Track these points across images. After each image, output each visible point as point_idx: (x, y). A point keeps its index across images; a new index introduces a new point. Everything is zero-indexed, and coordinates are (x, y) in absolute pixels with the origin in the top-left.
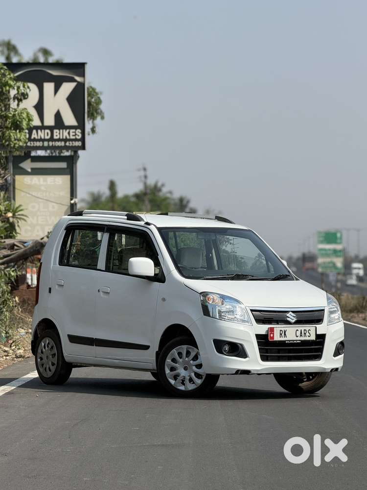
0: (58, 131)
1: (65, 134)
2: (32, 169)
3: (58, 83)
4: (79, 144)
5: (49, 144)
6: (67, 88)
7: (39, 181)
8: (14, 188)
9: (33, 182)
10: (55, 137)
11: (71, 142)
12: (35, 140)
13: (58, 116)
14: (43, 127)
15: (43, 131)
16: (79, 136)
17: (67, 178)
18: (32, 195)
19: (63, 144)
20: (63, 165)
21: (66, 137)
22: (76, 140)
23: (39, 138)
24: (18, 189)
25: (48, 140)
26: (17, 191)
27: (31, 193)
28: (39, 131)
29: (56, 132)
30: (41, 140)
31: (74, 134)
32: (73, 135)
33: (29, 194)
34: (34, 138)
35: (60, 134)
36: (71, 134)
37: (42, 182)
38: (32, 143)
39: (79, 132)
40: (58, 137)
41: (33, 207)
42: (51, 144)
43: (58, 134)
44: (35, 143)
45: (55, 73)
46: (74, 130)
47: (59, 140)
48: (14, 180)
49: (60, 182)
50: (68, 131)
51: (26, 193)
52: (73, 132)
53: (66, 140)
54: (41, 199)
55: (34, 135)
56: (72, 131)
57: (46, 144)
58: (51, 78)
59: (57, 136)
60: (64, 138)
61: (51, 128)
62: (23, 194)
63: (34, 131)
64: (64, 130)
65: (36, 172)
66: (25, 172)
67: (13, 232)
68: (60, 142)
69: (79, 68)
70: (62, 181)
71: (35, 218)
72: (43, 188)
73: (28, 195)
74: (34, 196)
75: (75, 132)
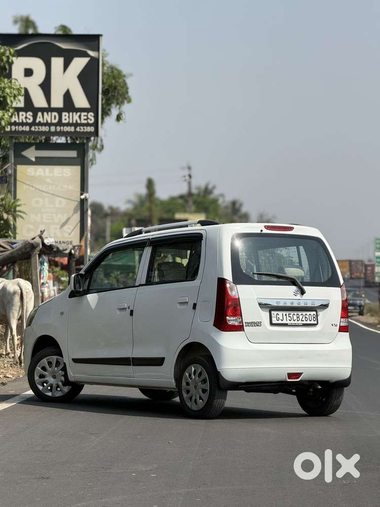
0: (67, 114)
1: (76, 117)
2: (36, 158)
3: (68, 58)
4: (92, 129)
5: (56, 129)
6: (79, 64)
7: (45, 173)
8: (15, 180)
9: (38, 174)
10: (64, 121)
11: (82, 128)
12: (40, 124)
13: (67, 97)
14: (50, 110)
15: (50, 113)
16: (92, 121)
17: (77, 169)
18: (36, 188)
19: (72, 129)
20: (73, 154)
21: (76, 121)
22: (88, 125)
23: (45, 121)
24: (19, 181)
25: (56, 125)
26: (18, 183)
27: (35, 186)
28: (45, 114)
29: (65, 115)
30: (47, 124)
31: (86, 118)
32: (84, 119)
33: (33, 187)
34: (40, 122)
35: (69, 117)
36: (83, 118)
37: (47, 174)
38: (37, 127)
39: (91, 115)
40: (67, 121)
41: (37, 202)
42: (58, 129)
43: (67, 117)
44: (40, 127)
45: (64, 46)
46: (86, 114)
47: (68, 124)
48: (15, 171)
49: (69, 174)
50: (79, 114)
51: (29, 185)
52: (85, 116)
53: (76, 125)
54: (46, 193)
55: (39, 119)
56: (83, 114)
57: (53, 129)
58: (60, 53)
59: (66, 119)
60: (74, 122)
61: (59, 111)
62: (25, 187)
63: (40, 114)
64: (74, 113)
65: (40, 161)
66: (28, 162)
67: (8, 230)
68: (69, 127)
69: (93, 40)
70: (71, 173)
71: (39, 215)
72: (48, 180)
73: (31, 188)
74: (39, 190)
75: (87, 116)
